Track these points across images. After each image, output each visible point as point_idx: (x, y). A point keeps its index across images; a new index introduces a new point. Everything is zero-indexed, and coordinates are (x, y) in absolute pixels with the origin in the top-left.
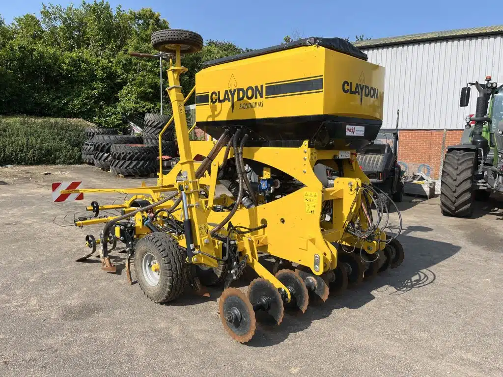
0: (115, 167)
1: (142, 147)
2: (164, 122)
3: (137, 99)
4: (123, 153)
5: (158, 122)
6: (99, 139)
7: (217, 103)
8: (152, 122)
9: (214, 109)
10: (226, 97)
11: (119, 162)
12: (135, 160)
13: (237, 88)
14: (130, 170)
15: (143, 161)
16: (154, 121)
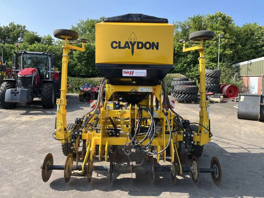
0: (176, 97)
1: (191, 87)
2: (213, 74)
3: (209, 62)
4: (181, 90)
5: (210, 73)
6: (175, 83)
8: (206, 73)
11: (178, 95)
12: (183, 94)
14: (181, 99)
15: (187, 95)
16: (207, 73)
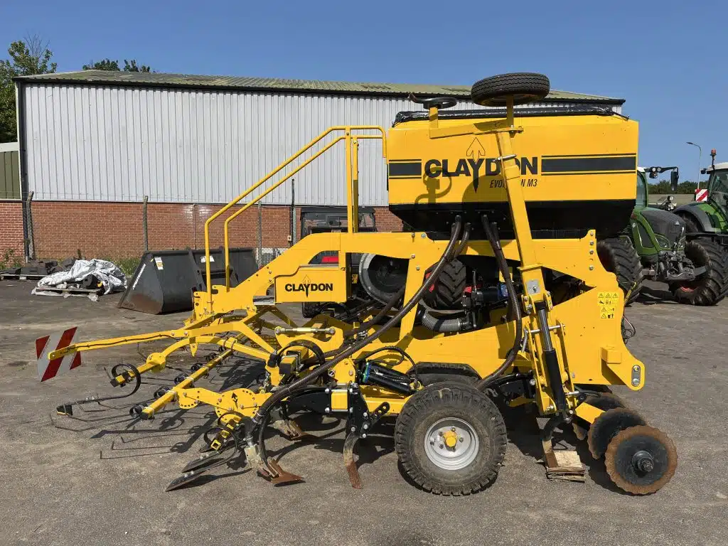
7: (440, 177)
9: (432, 185)
10: (462, 169)
13: (485, 157)
